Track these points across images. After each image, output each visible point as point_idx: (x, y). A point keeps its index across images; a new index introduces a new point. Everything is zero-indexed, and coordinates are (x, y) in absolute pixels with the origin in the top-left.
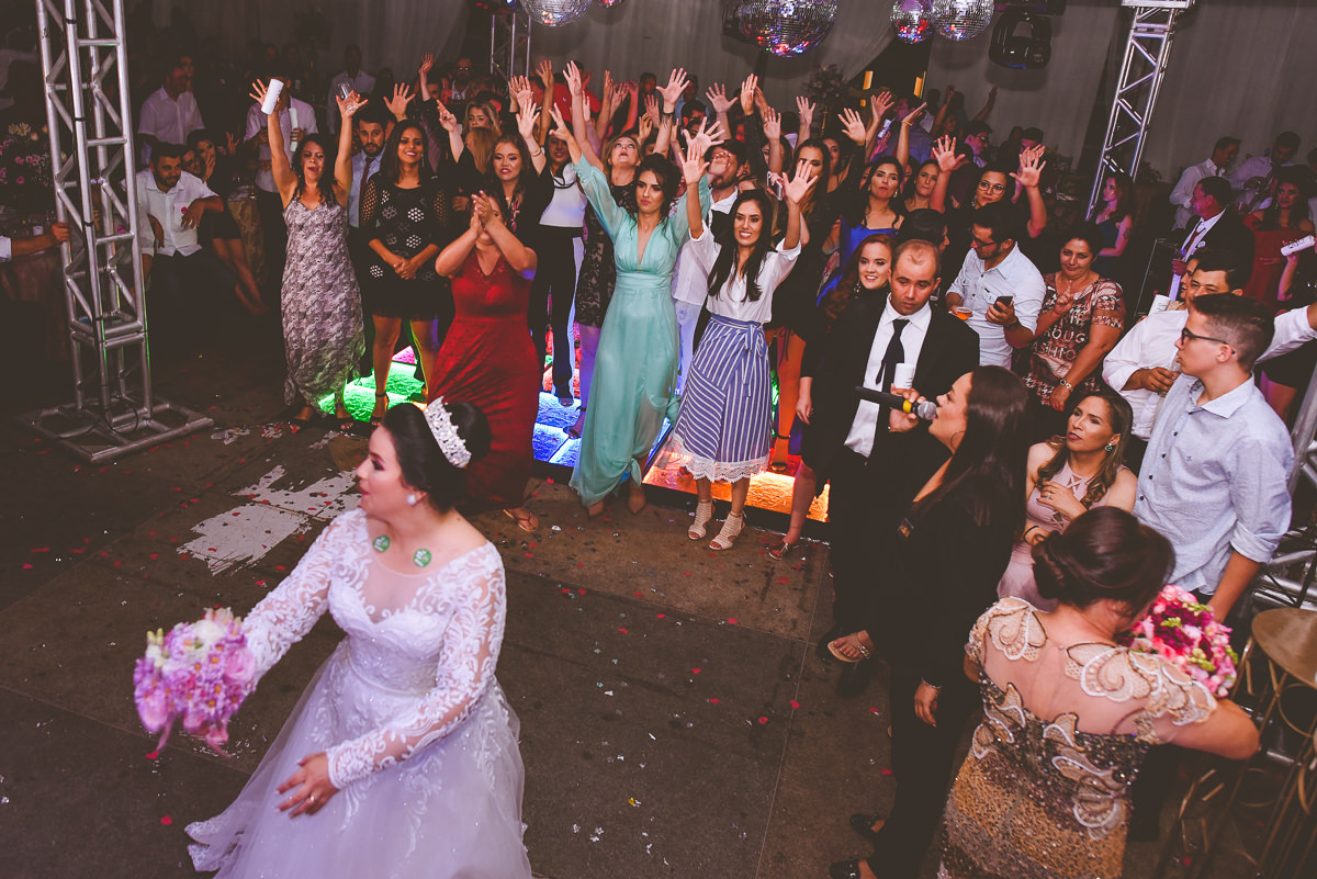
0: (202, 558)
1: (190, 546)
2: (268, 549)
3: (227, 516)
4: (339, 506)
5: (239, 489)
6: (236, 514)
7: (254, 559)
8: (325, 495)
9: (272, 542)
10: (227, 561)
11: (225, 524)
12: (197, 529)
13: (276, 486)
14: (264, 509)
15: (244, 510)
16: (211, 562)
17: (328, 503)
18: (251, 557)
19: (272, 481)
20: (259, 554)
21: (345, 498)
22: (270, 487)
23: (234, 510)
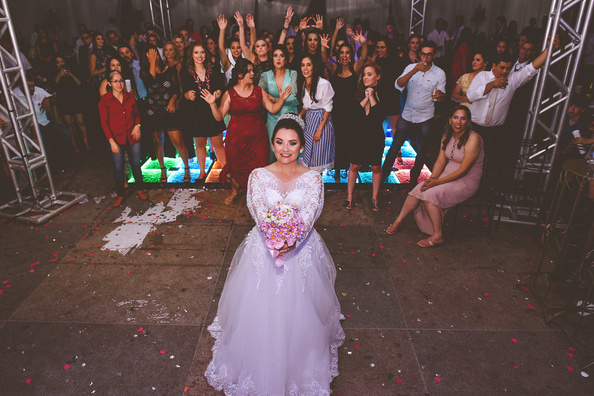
0: (115, 250)
1: (106, 246)
2: (142, 240)
3: (116, 231)
4: (163, 217)
5: (114, 220)
6: (119, 230)
7: (138, 245)
8: (155, 214)
9: (143, 237)
10: (126, 249)
11: (117, 235)
12: (105, 239)
13: (131, 215)
14: (131, 225)
15: (122, 227)
16: (120, 251)
17: (158, 217)
18: (137, 245)
19: (128, 213)
20: (140, 243)
21: (163, 213)
22: (128, 216)
23: (118, 228)
